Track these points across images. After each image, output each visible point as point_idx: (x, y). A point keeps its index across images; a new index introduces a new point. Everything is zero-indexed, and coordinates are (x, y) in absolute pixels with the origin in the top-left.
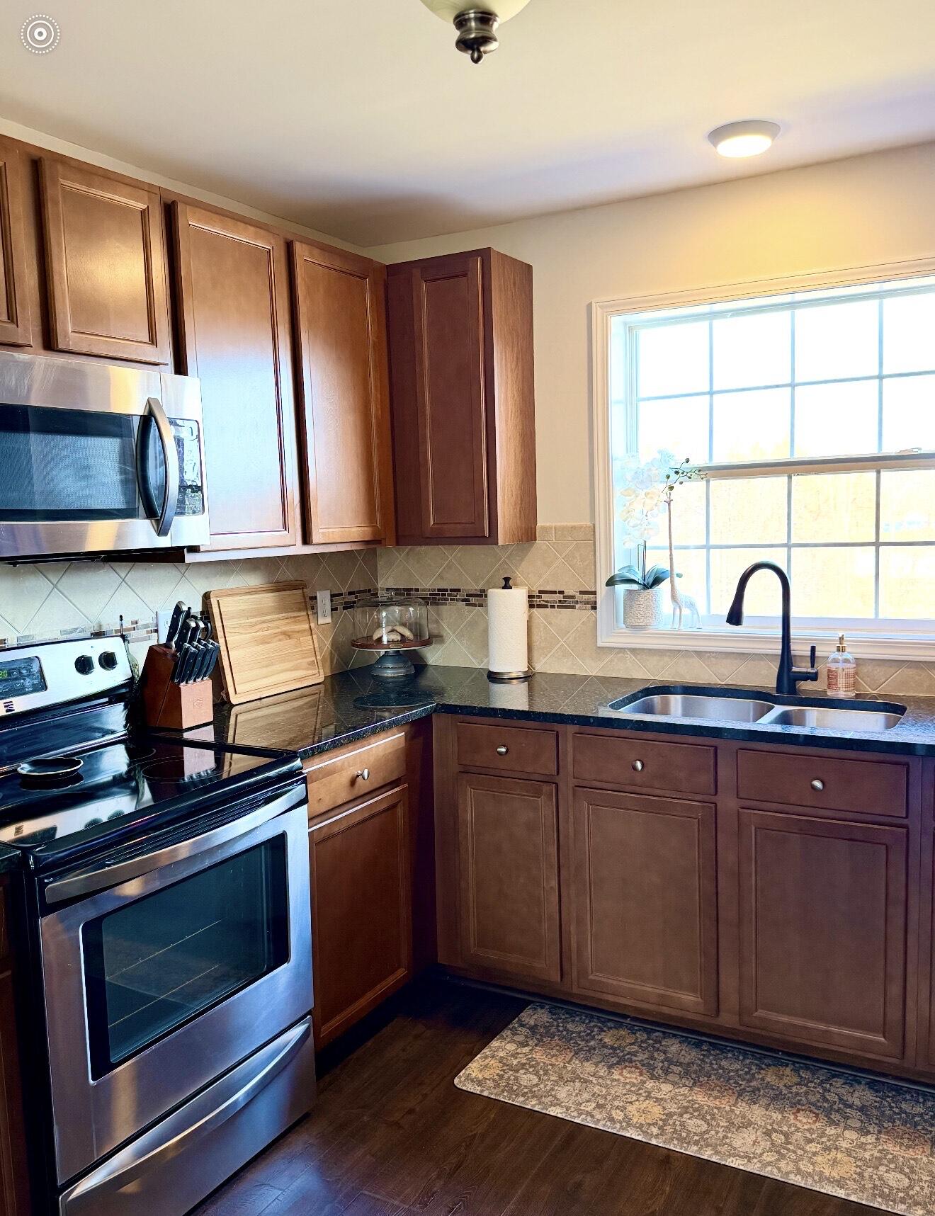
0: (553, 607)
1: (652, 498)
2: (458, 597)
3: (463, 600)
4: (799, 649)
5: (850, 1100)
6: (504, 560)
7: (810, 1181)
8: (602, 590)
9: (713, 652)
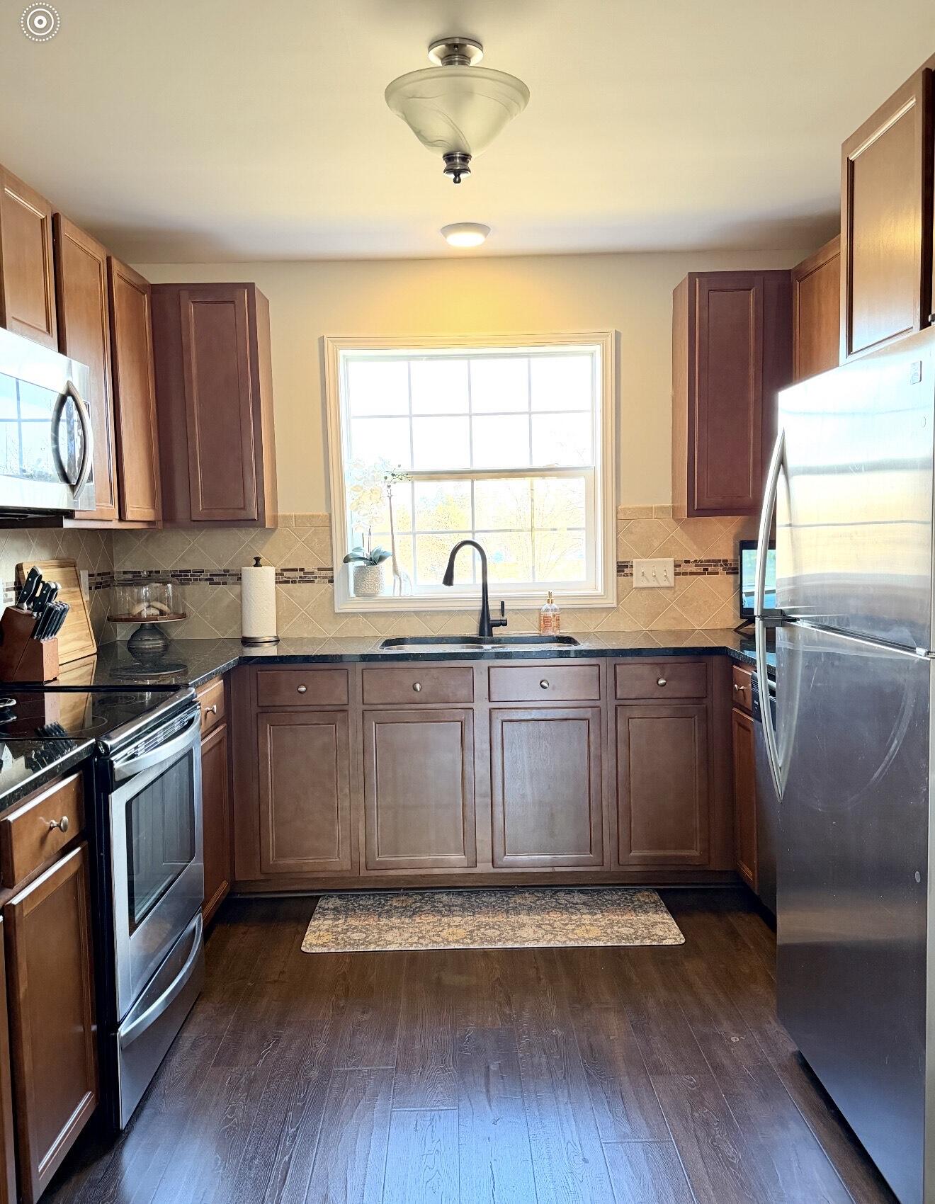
0: (294, 582)
1: (376, 493)
2: (201, 577)
3: (207, 580)
4: (494, 605)
5: (575, 901)
6: (247, 544)
7: (580, 942)
8: (338, 564)
9: (428, 611)
